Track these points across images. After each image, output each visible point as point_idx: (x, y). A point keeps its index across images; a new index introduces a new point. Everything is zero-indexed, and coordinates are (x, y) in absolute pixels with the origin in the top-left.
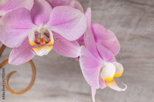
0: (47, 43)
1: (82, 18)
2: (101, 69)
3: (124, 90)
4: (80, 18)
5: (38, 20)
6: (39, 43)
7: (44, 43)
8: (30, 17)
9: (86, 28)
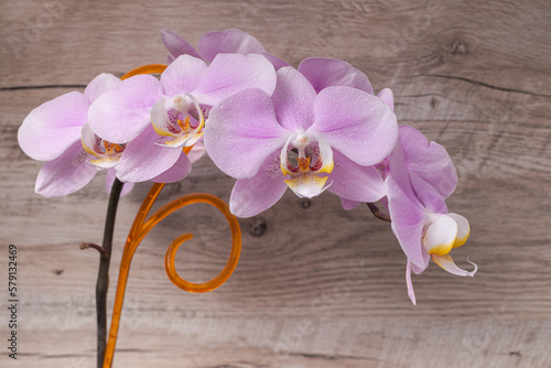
0: (313, 169)
1: (385, 116)
2: (425, 229)
3: (472, 274)
4: (382, 115)
5: (288, 118)
6: (295, 171)
7: (308, 169)
8: (272, 110)
9: (396, 137)
